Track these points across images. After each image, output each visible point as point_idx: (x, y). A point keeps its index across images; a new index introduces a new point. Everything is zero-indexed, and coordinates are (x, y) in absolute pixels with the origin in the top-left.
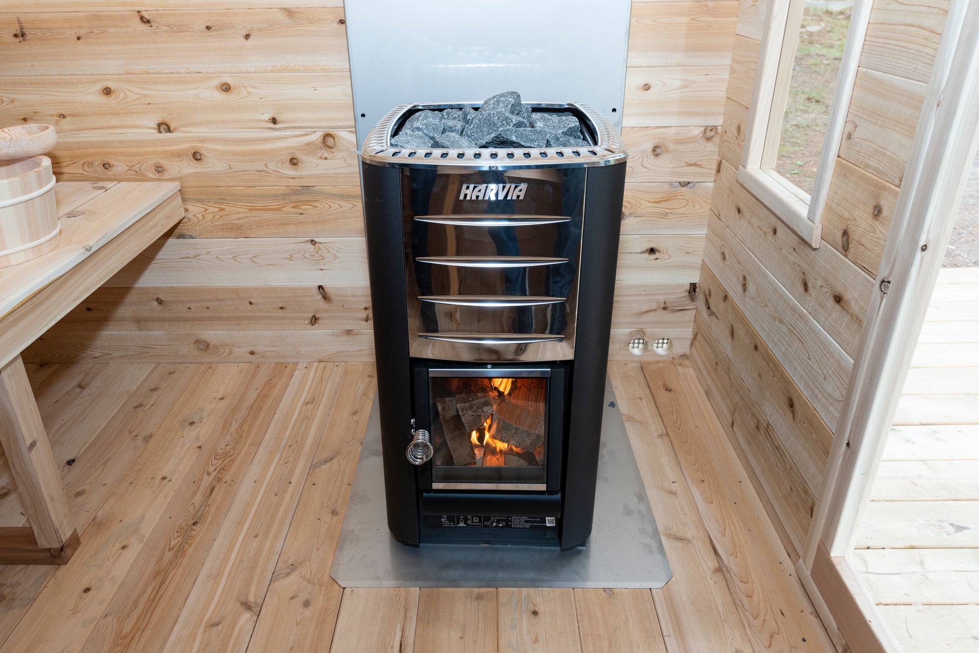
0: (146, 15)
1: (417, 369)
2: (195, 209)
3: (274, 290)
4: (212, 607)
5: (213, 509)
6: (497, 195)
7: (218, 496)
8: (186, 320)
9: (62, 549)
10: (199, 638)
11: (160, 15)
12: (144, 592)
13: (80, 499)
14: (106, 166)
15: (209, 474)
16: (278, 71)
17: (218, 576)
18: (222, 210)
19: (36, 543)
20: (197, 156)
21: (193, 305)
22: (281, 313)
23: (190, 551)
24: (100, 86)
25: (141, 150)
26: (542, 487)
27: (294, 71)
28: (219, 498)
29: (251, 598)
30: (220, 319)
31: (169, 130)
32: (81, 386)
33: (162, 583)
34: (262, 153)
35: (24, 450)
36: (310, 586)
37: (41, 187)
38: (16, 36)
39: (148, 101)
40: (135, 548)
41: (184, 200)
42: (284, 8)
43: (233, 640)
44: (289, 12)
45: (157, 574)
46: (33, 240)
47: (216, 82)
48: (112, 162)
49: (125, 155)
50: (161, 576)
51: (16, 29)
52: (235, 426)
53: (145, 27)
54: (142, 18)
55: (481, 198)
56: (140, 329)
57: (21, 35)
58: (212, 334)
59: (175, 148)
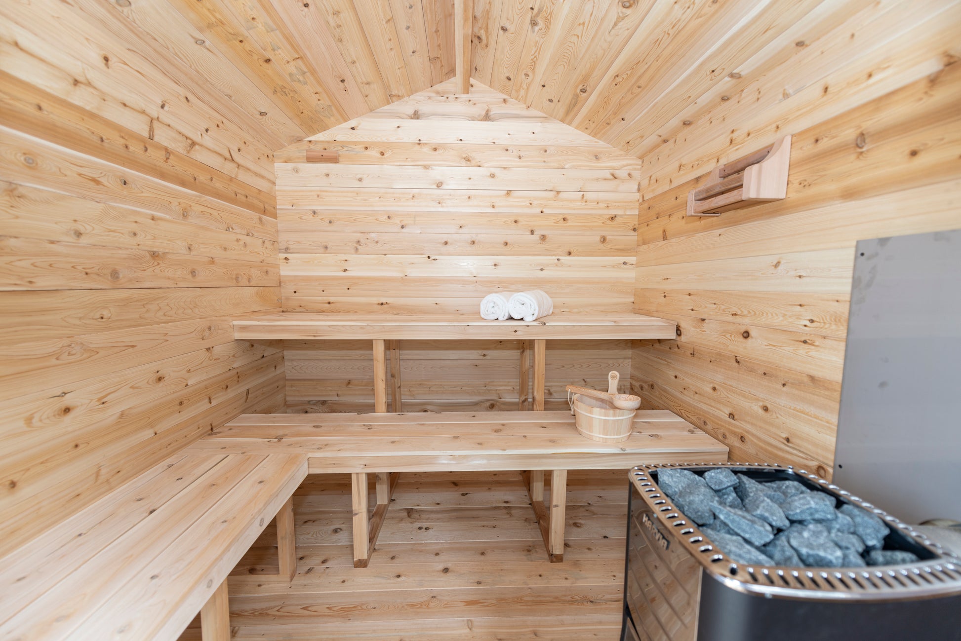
0: (739, 359)
4: (546, 630)
5: (605, 606)
9: (554, 555)
10: (526, 630)
11: (744, 361)
12: (546, 597)
14: (705, 423)
16: (797, 411)
19: (549, 545)
20: (742, 439)
23: (574, 607)
24: (712, 386)
25: (720, 423)
27: (807, 415)
31: (733, 418)
33: (553, 603)
38: (691, 354)
39: (728, 400)
41: (729, 458)
42: (810, 376)
44: (812, 378)
47: (761, 404)
48: (707, 423)
51: (693, 352)
53: (736, 364)
54: (736, 360)
59: (733, 429)
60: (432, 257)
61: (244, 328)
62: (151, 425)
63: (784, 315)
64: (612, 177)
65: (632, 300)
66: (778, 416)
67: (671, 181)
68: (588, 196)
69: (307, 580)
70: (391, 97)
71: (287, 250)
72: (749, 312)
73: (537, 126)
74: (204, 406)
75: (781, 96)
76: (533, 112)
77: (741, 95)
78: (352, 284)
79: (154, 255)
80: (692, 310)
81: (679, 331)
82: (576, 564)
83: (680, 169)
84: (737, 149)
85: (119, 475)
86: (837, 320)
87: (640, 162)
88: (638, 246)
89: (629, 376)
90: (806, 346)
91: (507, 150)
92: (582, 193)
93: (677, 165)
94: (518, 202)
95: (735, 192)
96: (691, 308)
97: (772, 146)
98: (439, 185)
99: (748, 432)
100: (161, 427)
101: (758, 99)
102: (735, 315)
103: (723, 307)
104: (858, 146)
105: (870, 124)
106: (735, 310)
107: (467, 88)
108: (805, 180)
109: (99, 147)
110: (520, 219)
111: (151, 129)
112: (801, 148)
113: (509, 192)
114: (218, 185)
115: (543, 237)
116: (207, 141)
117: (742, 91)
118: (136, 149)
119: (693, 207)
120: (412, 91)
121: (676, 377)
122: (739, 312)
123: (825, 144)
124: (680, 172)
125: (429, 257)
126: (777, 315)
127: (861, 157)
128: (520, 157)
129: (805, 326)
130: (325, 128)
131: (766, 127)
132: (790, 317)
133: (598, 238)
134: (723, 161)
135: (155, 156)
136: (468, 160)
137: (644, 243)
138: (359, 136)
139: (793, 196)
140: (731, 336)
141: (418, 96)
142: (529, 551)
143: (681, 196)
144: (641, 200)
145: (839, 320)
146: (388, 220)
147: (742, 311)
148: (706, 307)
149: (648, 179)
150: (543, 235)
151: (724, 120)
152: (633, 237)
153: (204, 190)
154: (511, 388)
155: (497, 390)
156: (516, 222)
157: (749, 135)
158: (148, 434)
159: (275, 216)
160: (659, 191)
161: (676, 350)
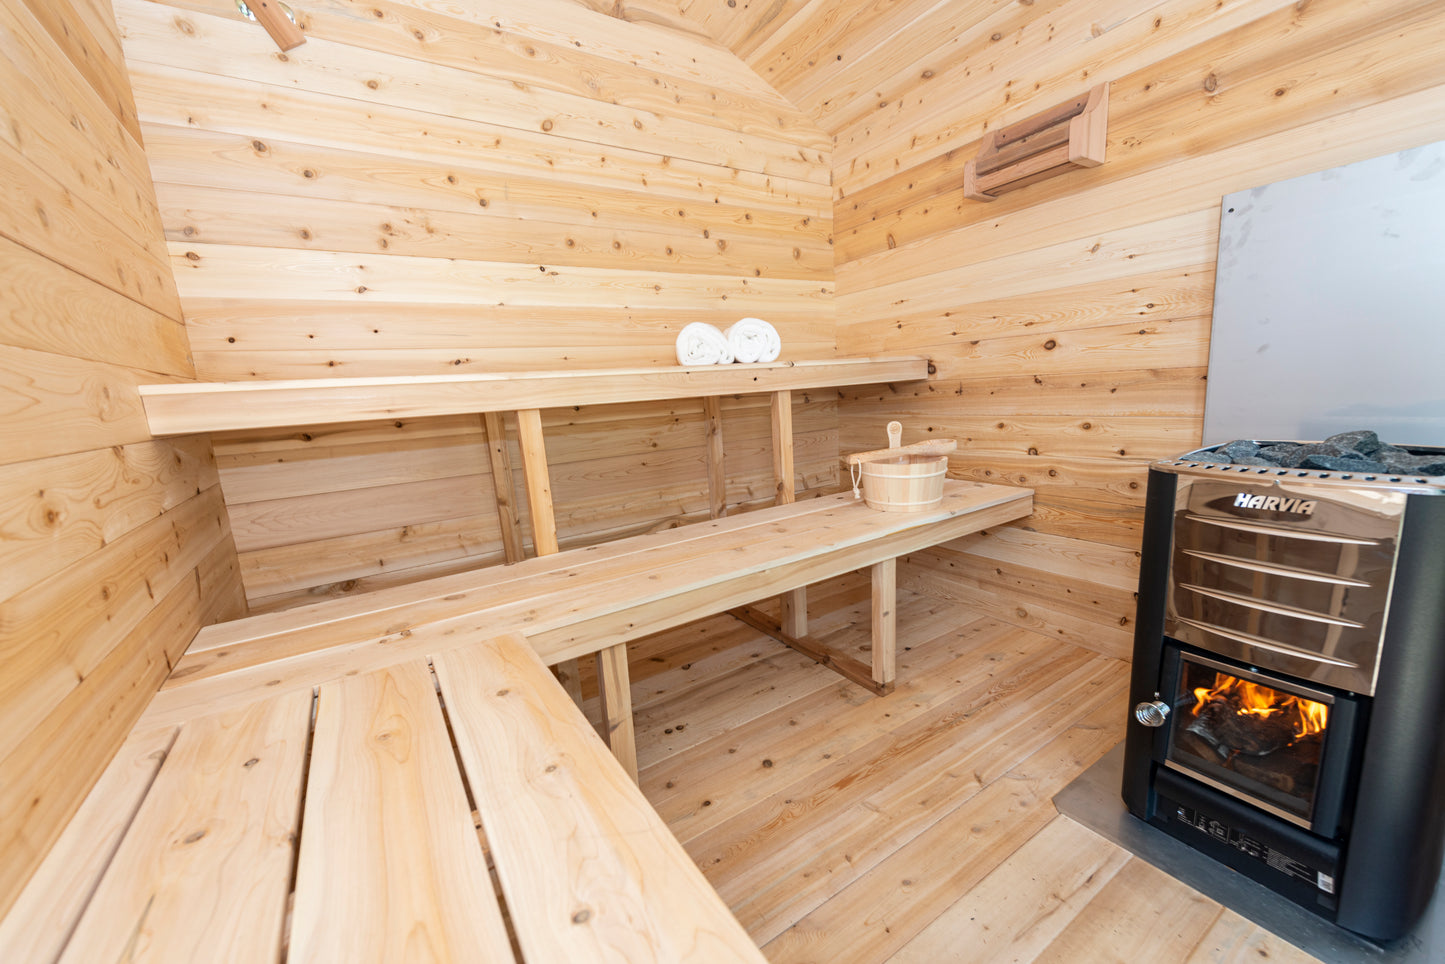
0: (1040, 378)
1: (1168, 648)
2: (1041, 510)
3: (1092, 585)
4: (956, 765)
5: (982, 714)
6: (1277, 506)
7: (990, 708)
8: (1014, 590)
9: (883, 686)
10: (938, 777)
11: (1050, 378)
12: (917, 734)
13: (904, 670)
14: (988, 473)
15: (990, 693)
16: (1136, 415)
17: (966, 752)
18: (1062, 514)
19: (871, 676)
21: (1022, 581)
22: (1093, 607)
23: (956, 728)
24: (997, 422)
25: (1013, 465)
26: (1306, 825)
27: (1150, 415)
28: (990, 709)
29: (984, 777)
30: (1041, 597)
31: (1036, 454)
32: (932, 612)
33: (931, 735)
34: (1106, 476)
35: (881, 614)
36: (1032, 796)
37: (937, 471)
38: (956, 392)
39: (1027, 433)
40: (923, 710)
41: (1034, 503)
42: (1152, 370)
43: (957, 792)
44: (1155, 372)
45: (930, 729)
46: (923, 500)
47: (1080, 422)
48: (992, 471)
49: (1001, 467)
50: (931, 731)
51: (957, 388)
52: (1024, 673)
53: (1037, 386)
54: (1036, 380)
55: (1258, 507)
56: (981, 588)
57: (959, 392)
58: (1031, 607)
59: (1037, 466)
60: (549, 269)
63: (1109, 308)
64: (800, 158)
65: (834, 344)
66: (1108, 429)
67: (897, 163)
68: (777, 183)
71: (190, 232)
72: (1054, 316)
73: (699, 50)
74: (143, 603)
75: (1089, 34)
76: (690, 23)
77: (1020, 34)
78: (382, 319)
80: (955, 334)
81: (932, 369)
82: (909, 687)
83: (913, 144)
84: (1019, 108)
86: (1186, 295)
87: (830, 140)
88: (837, 264)
89: (837, 453)
90: (1144, 336)
91: (657, 82)
92: (766, 177)
93: (908, 138)
94: (681, 179)
95: (1055, 153)
96: (952, 331)
97: (1080, 99)
98: (548, 126)
99: (1060, 462)
100: (87, 659)
101: (1050, 38)
102: (1031, 324)
103: (1008, 319)
104: (1207, 89)
105: (1222, 63)
106: (1029, 318)
108: (1133, 138)
110: (687, 210)
112: (1124, 99)
113: (666, 160)
115: (722, 244)
117: (1023, 28)
119: (972, 185)
121: (930, 429)
122: (1037, 320)
123: (1159, 91)
124: (915, 147)
125: (542, 269)
126: (1097, 309)
127: (1211, 102)
128: (678, 100)
129: (1142, 313)
131: (1068, 74)
132: (1118, 308)
133: (790, 252)
134: (992, 127)
136: (593, 85)
137: (850, 258)
139: (1115, 158)
140: (1025, 353)
142: (845, 696)
143: (919, 182)
144: (837, 197)
145: (1190, 297)
146: (449, 185)
147: (1042, 318)
148: (978, 325)
149: (849, 165)
150: (721, 241)
151: (992, 68)
152: (830, 252)
154: (697, 493)
155: (678, 500)
156: (681, 213)
157: (1038, 86)
158: (63, 681)
159: (137, 134)
160: (875, 178)
161: (928, 393)
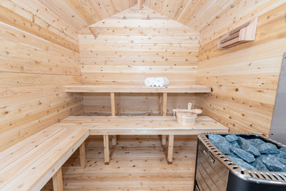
4: (167, 186)
9: (169, 162)
10: (160, 186)
11: (236, 99)
13: (179, 161)
14: (220, 120)
16: (256, 116)
17: (172, 184)
20: (234, 125)
24: (223, 108)
25: (226, 120)
27: (259, 117)
31: (231, 119)
35: (169, 146)
38: (216, 97)
39: (229, 112)
40: (173, 171)
41: (229, 131)
44: (262, 104)
45: (170, 176)
47: (241, 113)
49: (223, 120)
53: (233, 100)
54: (233, 98)
61: (69, 88)
62: (38, 118)
63: (252, 82)
64: (190, 39)
65: (196, 80)
66: (248, 117)
67: (211, 39)
69: (90, 168)
70: (116, 11)
71: (83, 64)
72: (238, 82)
73: (165, 21)
74: (56, 113)
75: (254, 3)
76: (163, 16)
77: (238, 5)
78: (104, 75)
79: (36, 62)
80: (217, 82)
81: (212, 90)
82: (176, 165)
84: (236, 25)
85: (27, 134)
86: (273, 83)
87: (200, 33)
88: (198, 62)
90: (260, 92)
91: (155, 30)
92: (180, 44)
93: (213, 33)
94: (158, 47)
97: (250, 22)
98: (132, 42)
99: (236, 123)
100: (41, 119)
101: (245, 5)
103: (229, 81)
107: (142, 8)
108: (263, 33)
109: (14, 23)
110: (159, 53)
111: (33, 18)
112: (262, 21)
113: (155, 44)
114: (59, 40)
115: (167, 59)
116: (54, 25)
118: (28, 25)
119: (219, 46)
120: (123, 10)
121: (210, 105)
122: (234, 82)
123: (272, 18)
124: (214, 35)
125: (129, 66)
126: (249, 82)
128: (159, 32)
129: (260, 85)
130: (95, 22)
131: (248, 15)
132: (254, 83)
133: (185, 60)
134: (231, 30)
135: (36, 29)
136: (142, 33)
137: (200, 61)
138: (106, 25)
139: (258, 39)
140: (231, 91)
141: (125, 11)
142: (161, 160)
143: (214, 44)
144: (200, 47)
146: (115, 54)
147: (236, 82)
148: (222, 81)
149: (202, 39)
151: (231, 14)
152: (197, 59)
153: (53, 41)
154: (155, 109)
155: (151, 109)
156: (157, 54)
157: (241, 19)
158: (37, 121)
159: (79, 53)
160: (206, 43)
161: (211, 96)
